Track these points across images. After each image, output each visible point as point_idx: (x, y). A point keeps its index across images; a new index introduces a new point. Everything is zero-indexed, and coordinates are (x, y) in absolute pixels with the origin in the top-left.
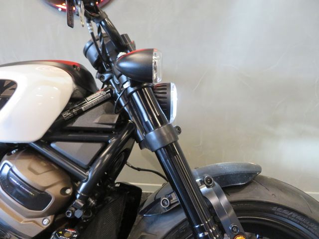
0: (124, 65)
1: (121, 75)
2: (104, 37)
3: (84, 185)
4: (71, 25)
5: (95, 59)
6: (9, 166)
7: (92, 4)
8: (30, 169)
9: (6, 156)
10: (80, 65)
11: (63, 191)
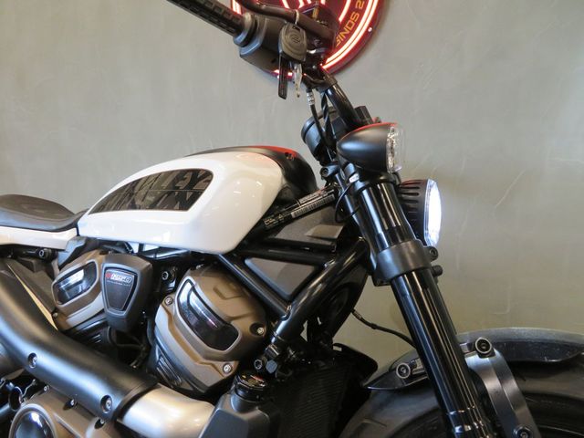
0: (349, 146)
1: (347, 164)
2: (330, 113)
3: (283, 324)
4: (283, 95)
5: (317, 144)
6: (192, 283)
7: (314, 67)
8: (216, 290)
9: (189, 271)
10: (296, 153)
11: (254, 328)
